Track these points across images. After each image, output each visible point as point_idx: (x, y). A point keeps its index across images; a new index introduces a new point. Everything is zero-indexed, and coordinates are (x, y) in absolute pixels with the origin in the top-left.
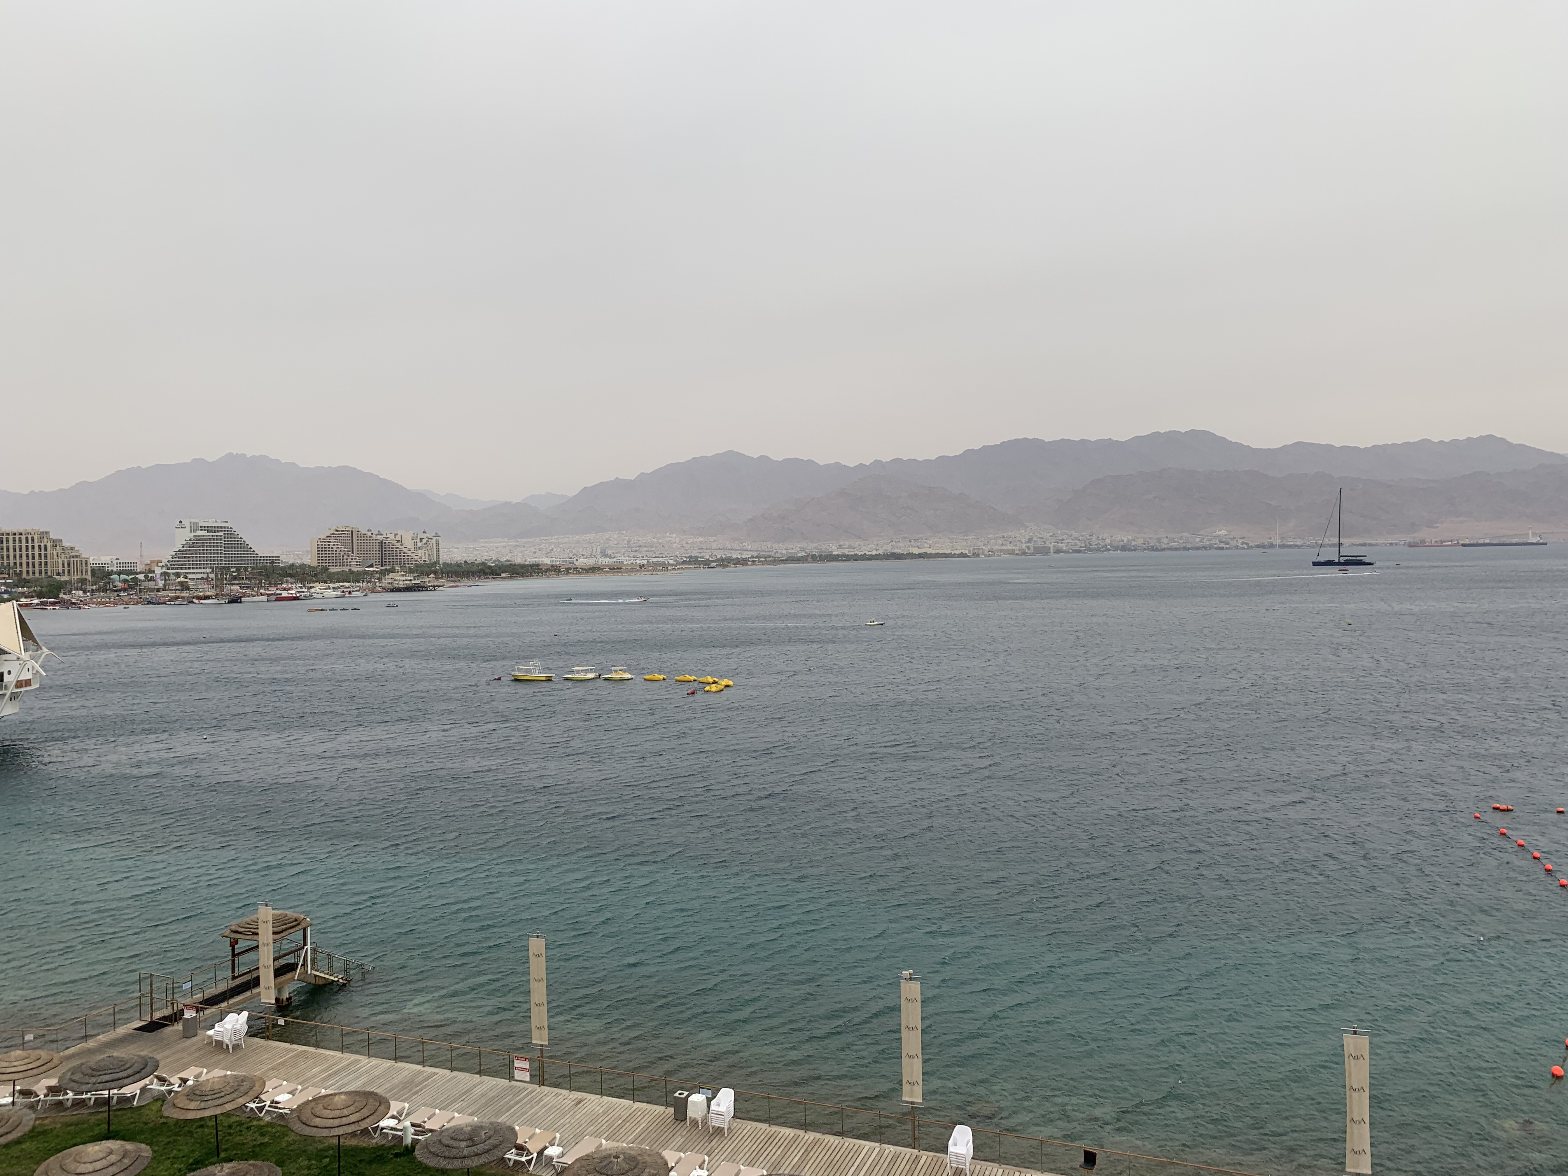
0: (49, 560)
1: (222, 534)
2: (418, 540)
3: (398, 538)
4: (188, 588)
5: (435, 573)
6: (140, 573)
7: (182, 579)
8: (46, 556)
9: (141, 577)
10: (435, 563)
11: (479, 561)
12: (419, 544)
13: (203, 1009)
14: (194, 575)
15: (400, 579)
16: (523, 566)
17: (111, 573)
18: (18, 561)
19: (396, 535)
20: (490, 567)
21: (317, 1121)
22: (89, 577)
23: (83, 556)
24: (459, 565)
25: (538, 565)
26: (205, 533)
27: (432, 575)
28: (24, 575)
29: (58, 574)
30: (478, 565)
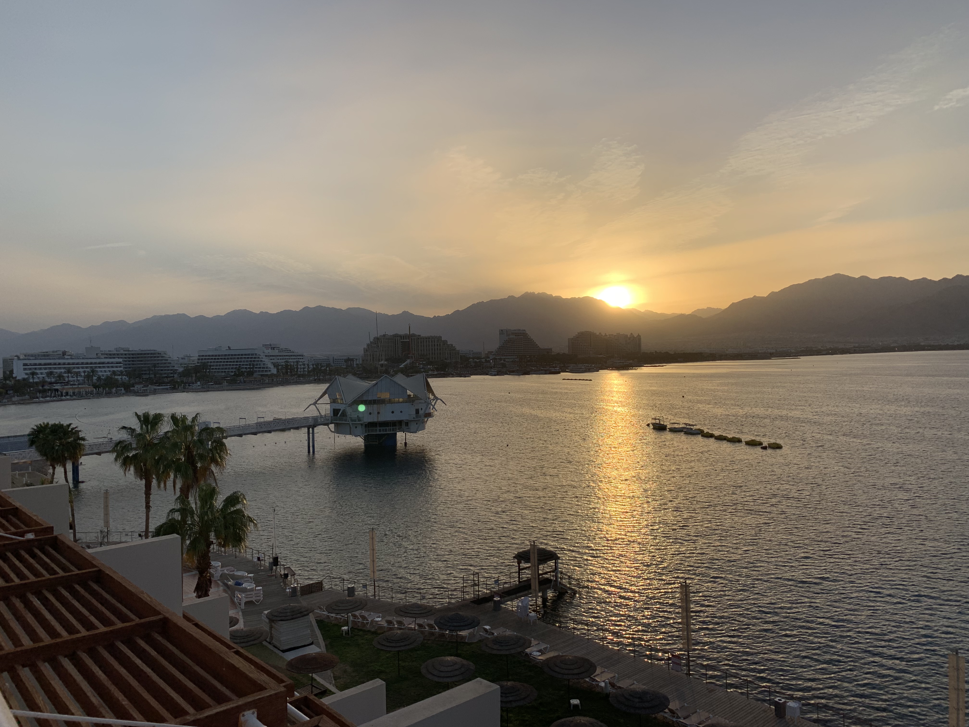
0: (441, 352)
1: (522, 337)
5: (638, 358)
6: (483, 358)
7: (502, 362)
8: (440, 350)
9: (483, 360)
10: (638, 352)
11: (665, 351)
12: (629, 341)
13: (504, 597)
15: (617, 362)
17: (470, 358)
21: (558, 670)
22: (459, 361)
23: (457, 349)
24: (652, 353)
26: (514, 337)
27: (636, 360)
28: (431, 360)
29: (446, 359)
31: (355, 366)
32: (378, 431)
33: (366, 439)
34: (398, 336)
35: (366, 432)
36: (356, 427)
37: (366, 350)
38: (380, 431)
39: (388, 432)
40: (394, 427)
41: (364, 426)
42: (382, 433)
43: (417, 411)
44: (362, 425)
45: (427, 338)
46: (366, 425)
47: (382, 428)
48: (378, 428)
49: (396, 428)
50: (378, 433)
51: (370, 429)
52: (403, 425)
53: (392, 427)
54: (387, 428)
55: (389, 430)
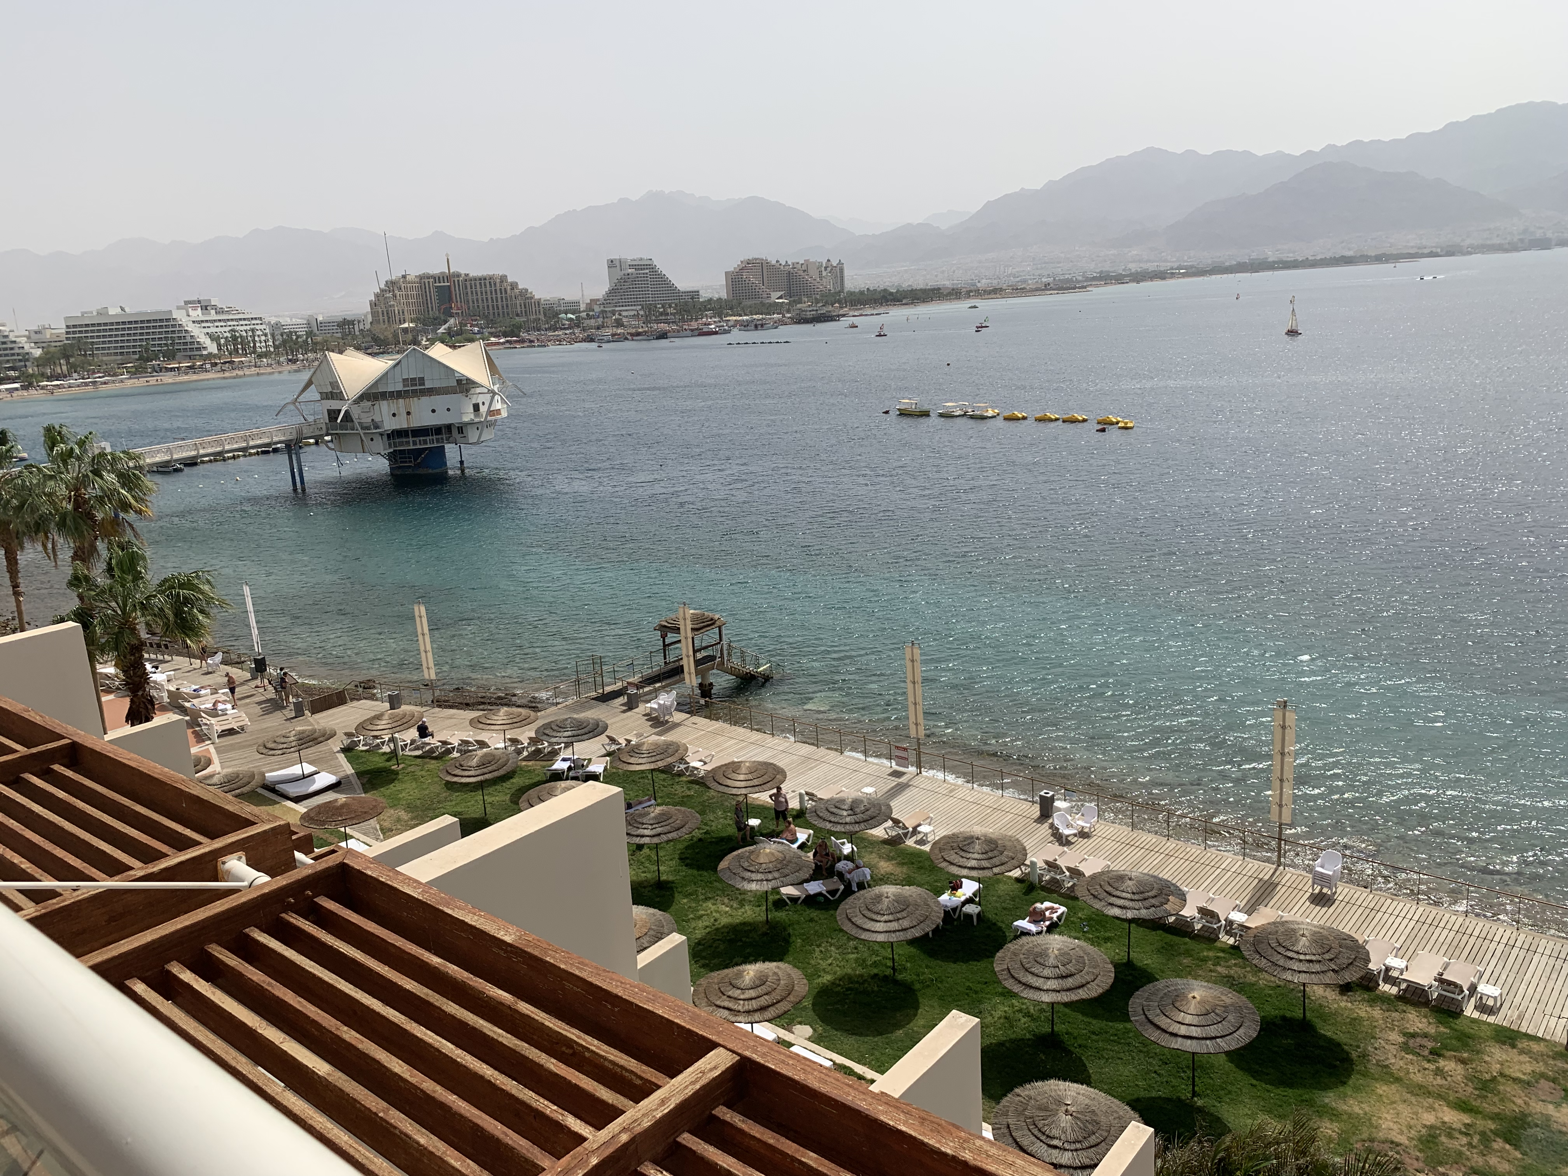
0: (509, 302)
1: (647, 271)
2: (823, 269)
4: (622, 325)
5: (839, 302)
6: (583, 311)
7: (617, 316)
8: (507, 299)
9: (584, 315)
10: (840, 292)
11: (882, 287)
12: (824, 274)
13: (642, 687)
14: (628, 312)
15: (807, 309)
16: (924, 291)
17: (561, 312)
20: (891, 294)
21: (729, 783)
22: (542, 317)
23: (536, 297)
24: (862, 293)
25: (939, 289)
26: (633, 271)
27: (837, 305)
28: (491, 317)
29: (517, 315)
30: (880, 292)
31: (357, 333)
32: (411, 444)
33: (393, 457)
34: (428, 278)
35: (389, 447)
36: (372, 439)
37: (373, 305)
38: (415, 443)
39: (429, 446)
40: (440, 437)
41: (385, 438)
42: (418, 447)
43: (476, 407)
44: (381, 435)
45: (480, 279)
46: (388, 435)
47: (417, 439)
48: (411, 439)
49: (442, 439)
50: (412, 447)
51: (397, 440)
52: (455, 432)
53: (434, 437)
54: (428, 438)
55: (431, 443)
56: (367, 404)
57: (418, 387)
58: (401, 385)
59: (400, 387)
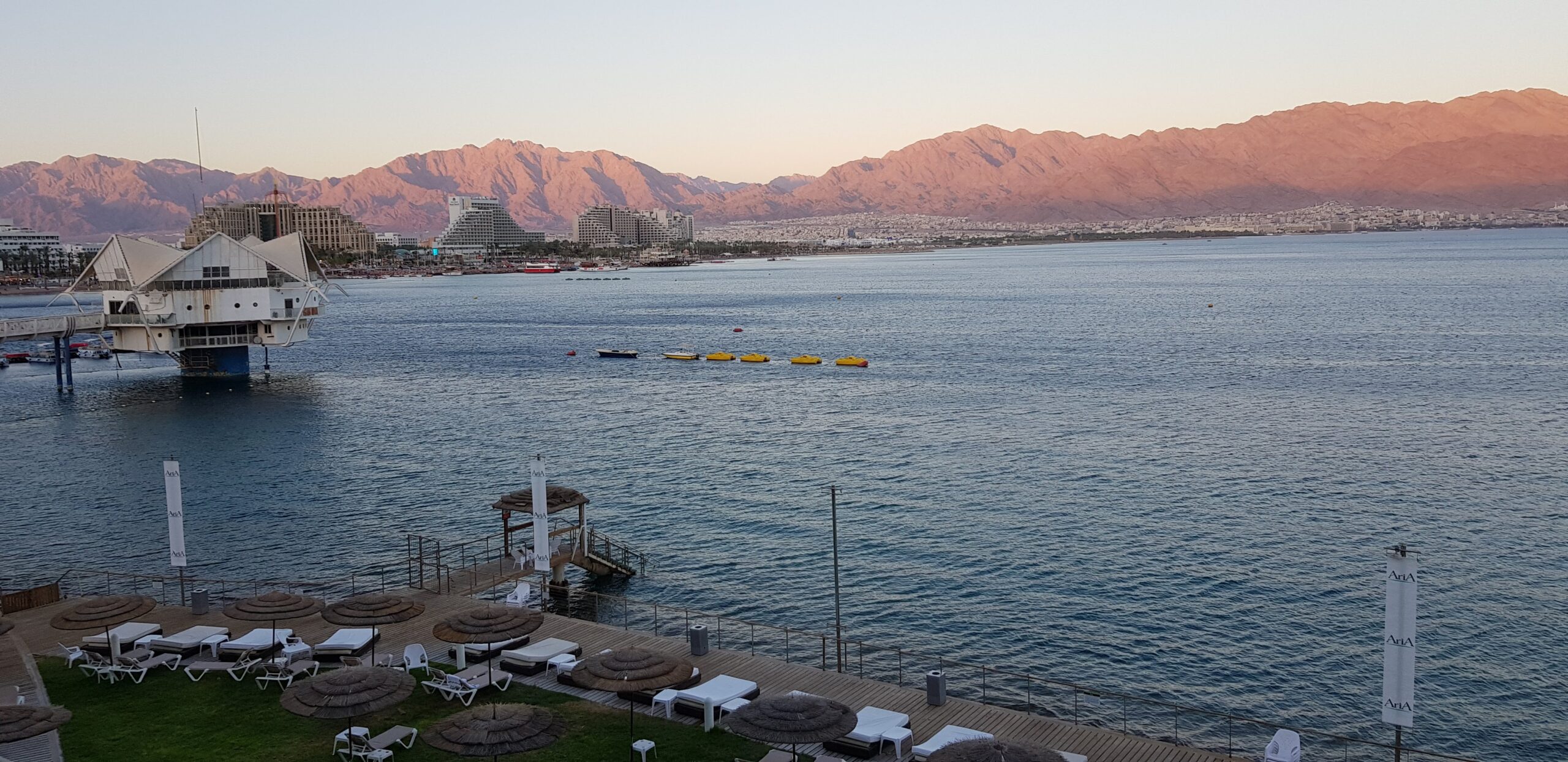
0: (340, 236)
1: (491, 210)
2: (672, 218)
3: (653, 216)
4: (462, 262)
5: (689, 249)
6: (420, 249)
7: (456, 253)
8: (337, 231)
10: (689, 241)
12: (673, 222)
14: (468, 250)
15: (655, 254)
17: (395, 248)
18: (314, 236)
19: (652, 213)
22: (375, 251)
23: (369, 232)
26: (477, 210)
27: (686, 252)
29: (349, 248)
32: (209, 343)
33: (186, 357)
35: (182, 344)
36: (160, 335)
38: (212, 342)
39: (229, 345)
40: (243, 336)
41: (177, 334)
42: (216, 346)
43: (289, 304)
44: (172, 330)
46: (180, 330)
47: (215, 337)
48: (208, 338)
49: (246, 338)
50: (208, 346)
51: (191, 338)
52: (261, 330)
53: (236, 336)
54: (228, 337)
55: (231, 342)
56: (157, 294)
57: (221, 278)
58: (202, 273)
59: (199, 277)
